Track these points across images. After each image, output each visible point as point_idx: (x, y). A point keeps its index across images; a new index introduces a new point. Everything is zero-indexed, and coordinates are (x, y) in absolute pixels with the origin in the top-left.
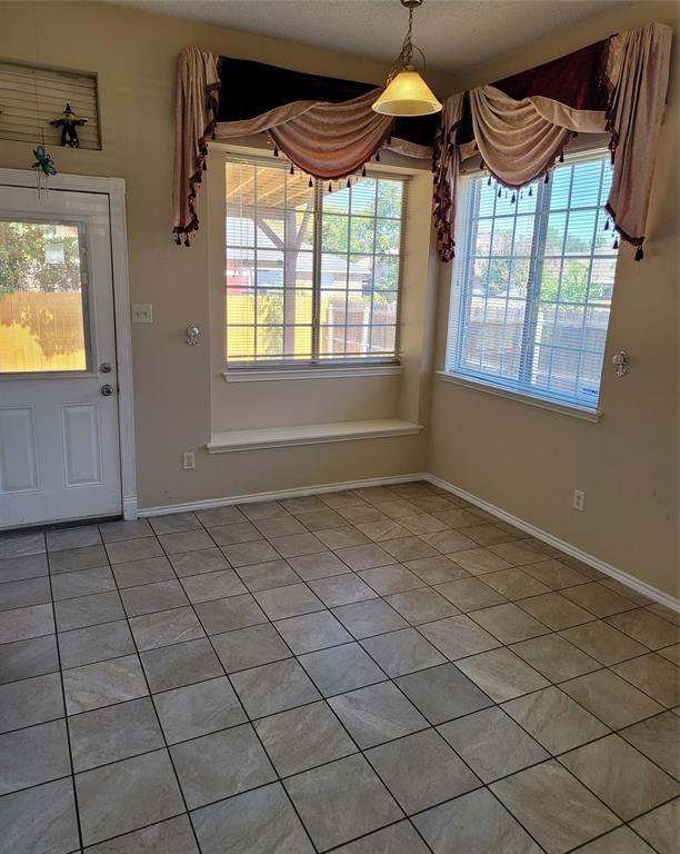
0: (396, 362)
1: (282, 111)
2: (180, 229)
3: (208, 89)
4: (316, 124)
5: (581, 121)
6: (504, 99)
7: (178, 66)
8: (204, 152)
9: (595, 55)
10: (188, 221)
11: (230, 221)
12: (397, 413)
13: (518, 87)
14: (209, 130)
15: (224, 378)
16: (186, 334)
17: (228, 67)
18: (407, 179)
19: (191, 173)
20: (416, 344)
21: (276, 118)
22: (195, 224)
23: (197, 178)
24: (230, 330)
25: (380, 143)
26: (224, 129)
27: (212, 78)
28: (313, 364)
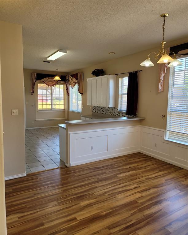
0: (64, 110)
1: (45, 78)
2: (32, 93)
3: (35, 77)
4: (49, 80)
5: (76, 81)
6: (71, 77)
7: (32, 74)
8: (35, 84)
9: (77, 74)
10: (33, 92)
11: (38, 90)
12: (64, 117)
13: (73, 76)
14: (35, 82)
15: (38, 111)
16: (33, 105)
17: (38, 74)
18: (64, 85)
19: (33, 86)
20: (66, 107)
21: (44, 80)
22: (34, 92)
23: (34, 87)
24: (39, 105)
25: (58, 82)
26: (37, 81)
27: (36, 76)
28: (51, 110)
